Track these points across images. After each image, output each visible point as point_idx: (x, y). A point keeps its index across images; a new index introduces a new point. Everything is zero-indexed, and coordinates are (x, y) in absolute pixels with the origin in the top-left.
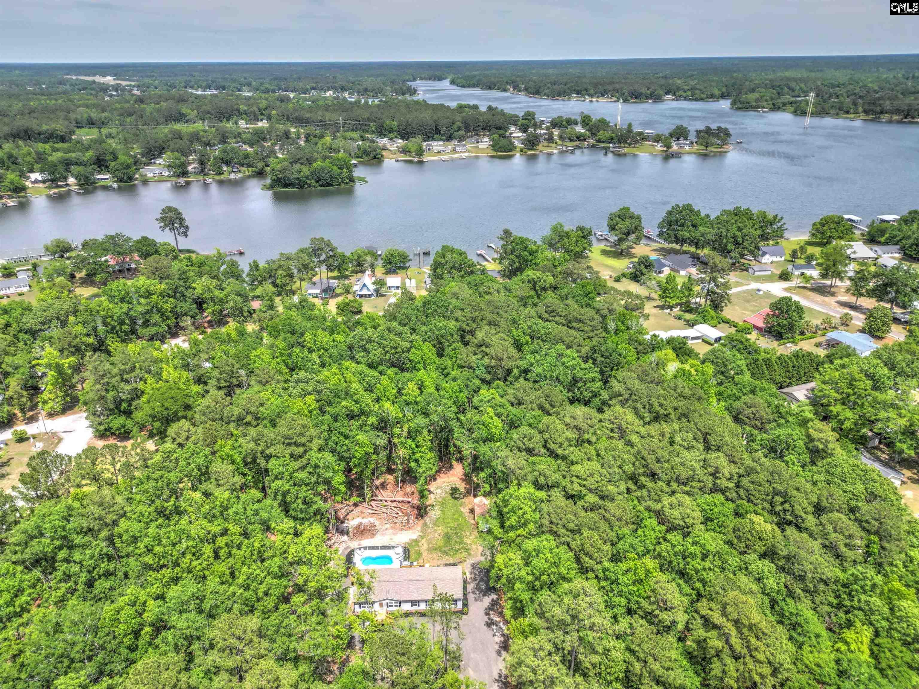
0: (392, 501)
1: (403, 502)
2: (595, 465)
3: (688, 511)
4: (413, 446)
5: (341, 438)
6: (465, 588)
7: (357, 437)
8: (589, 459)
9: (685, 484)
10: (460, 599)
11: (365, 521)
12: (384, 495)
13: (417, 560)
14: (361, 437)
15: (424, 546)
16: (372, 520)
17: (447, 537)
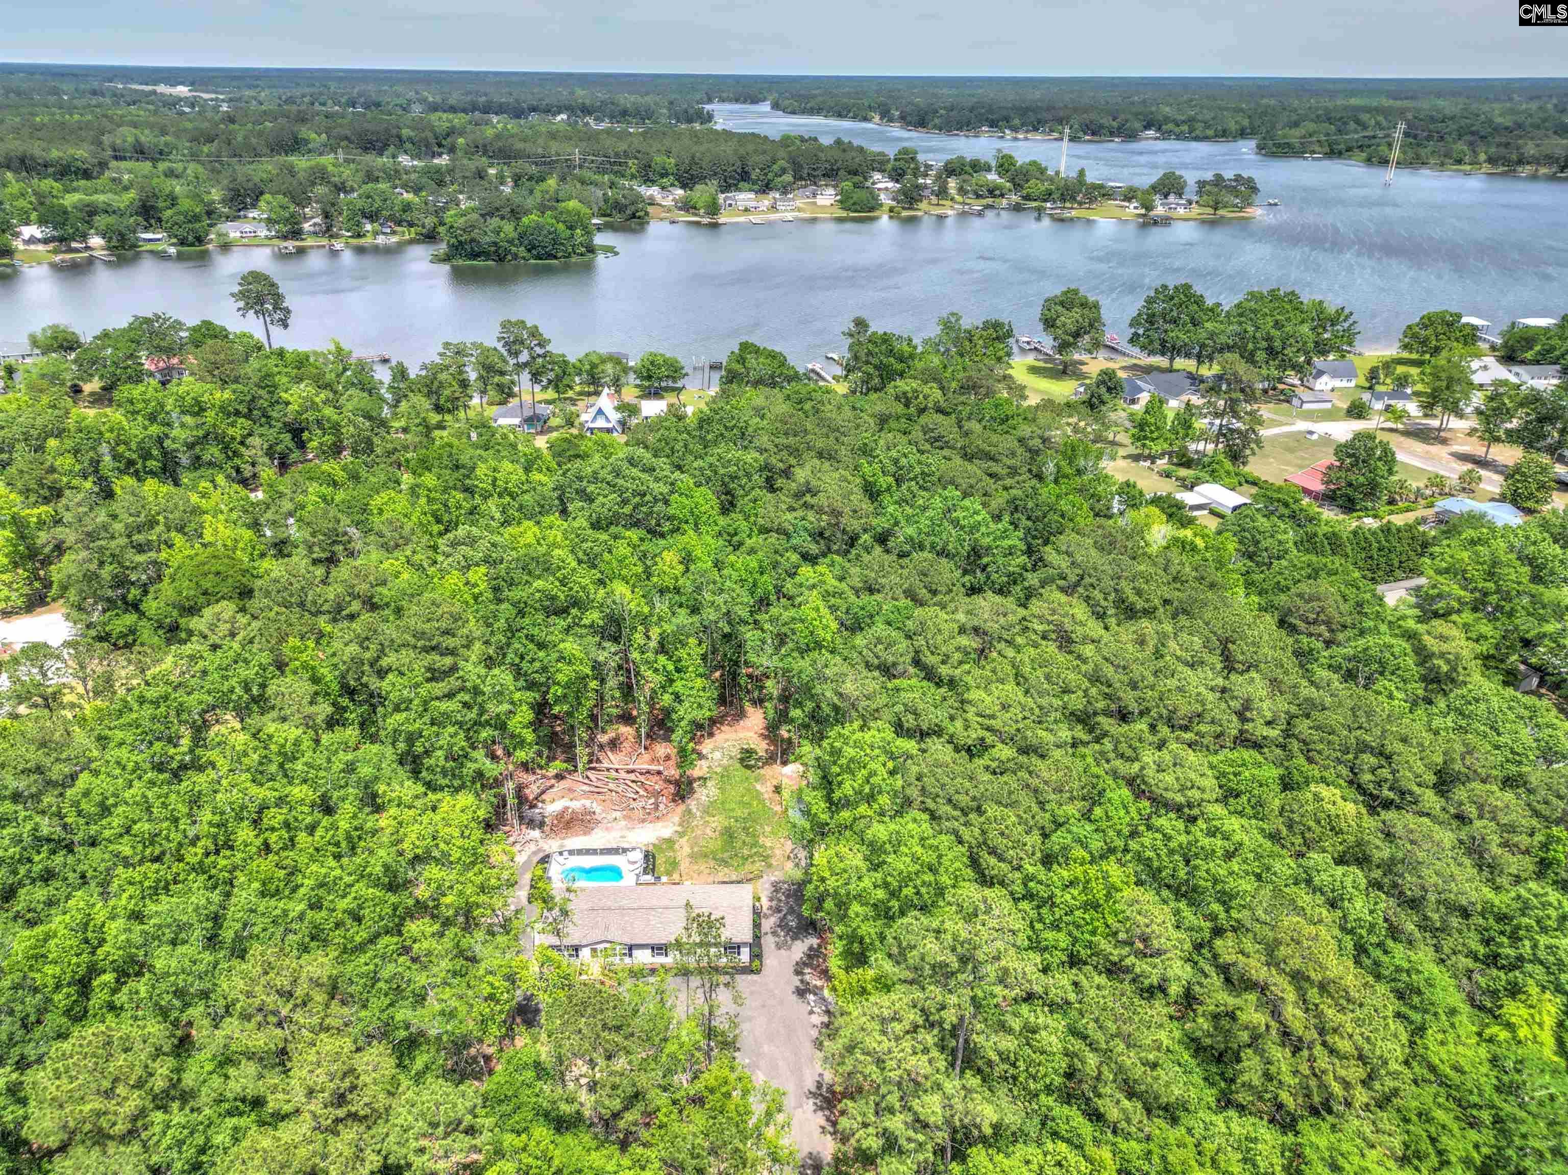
0: (628, 772)
1: (648, 772)
2: (1011, 690)
3: (1192, 775)
4: (671, 667)
5: (531, 646)
6: (757, 925)
7: (562, 646)
8: (1002, 681)
9: (1186, 728)
10: (745, 944)
11: (576, 805)
12: (612, 760)
13: (669, 873)
14: (570, 646)
15: (684, 849)
16: (587, 803)
17: (729, 835)
